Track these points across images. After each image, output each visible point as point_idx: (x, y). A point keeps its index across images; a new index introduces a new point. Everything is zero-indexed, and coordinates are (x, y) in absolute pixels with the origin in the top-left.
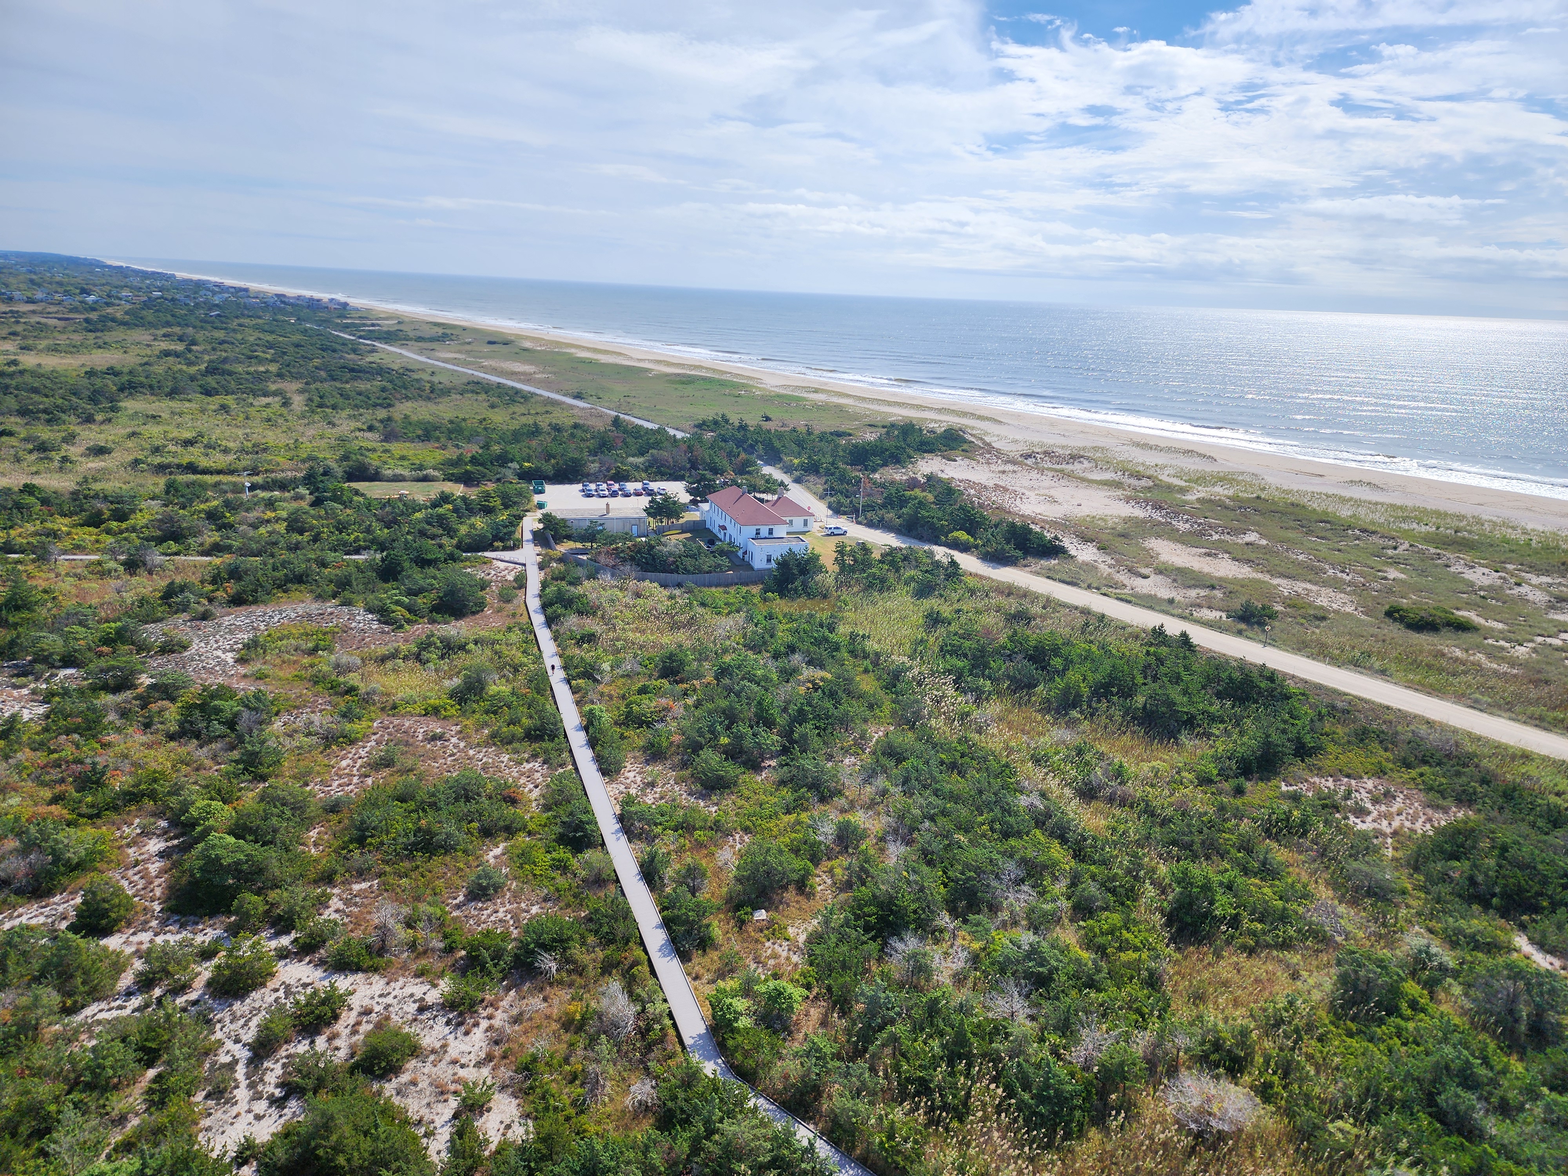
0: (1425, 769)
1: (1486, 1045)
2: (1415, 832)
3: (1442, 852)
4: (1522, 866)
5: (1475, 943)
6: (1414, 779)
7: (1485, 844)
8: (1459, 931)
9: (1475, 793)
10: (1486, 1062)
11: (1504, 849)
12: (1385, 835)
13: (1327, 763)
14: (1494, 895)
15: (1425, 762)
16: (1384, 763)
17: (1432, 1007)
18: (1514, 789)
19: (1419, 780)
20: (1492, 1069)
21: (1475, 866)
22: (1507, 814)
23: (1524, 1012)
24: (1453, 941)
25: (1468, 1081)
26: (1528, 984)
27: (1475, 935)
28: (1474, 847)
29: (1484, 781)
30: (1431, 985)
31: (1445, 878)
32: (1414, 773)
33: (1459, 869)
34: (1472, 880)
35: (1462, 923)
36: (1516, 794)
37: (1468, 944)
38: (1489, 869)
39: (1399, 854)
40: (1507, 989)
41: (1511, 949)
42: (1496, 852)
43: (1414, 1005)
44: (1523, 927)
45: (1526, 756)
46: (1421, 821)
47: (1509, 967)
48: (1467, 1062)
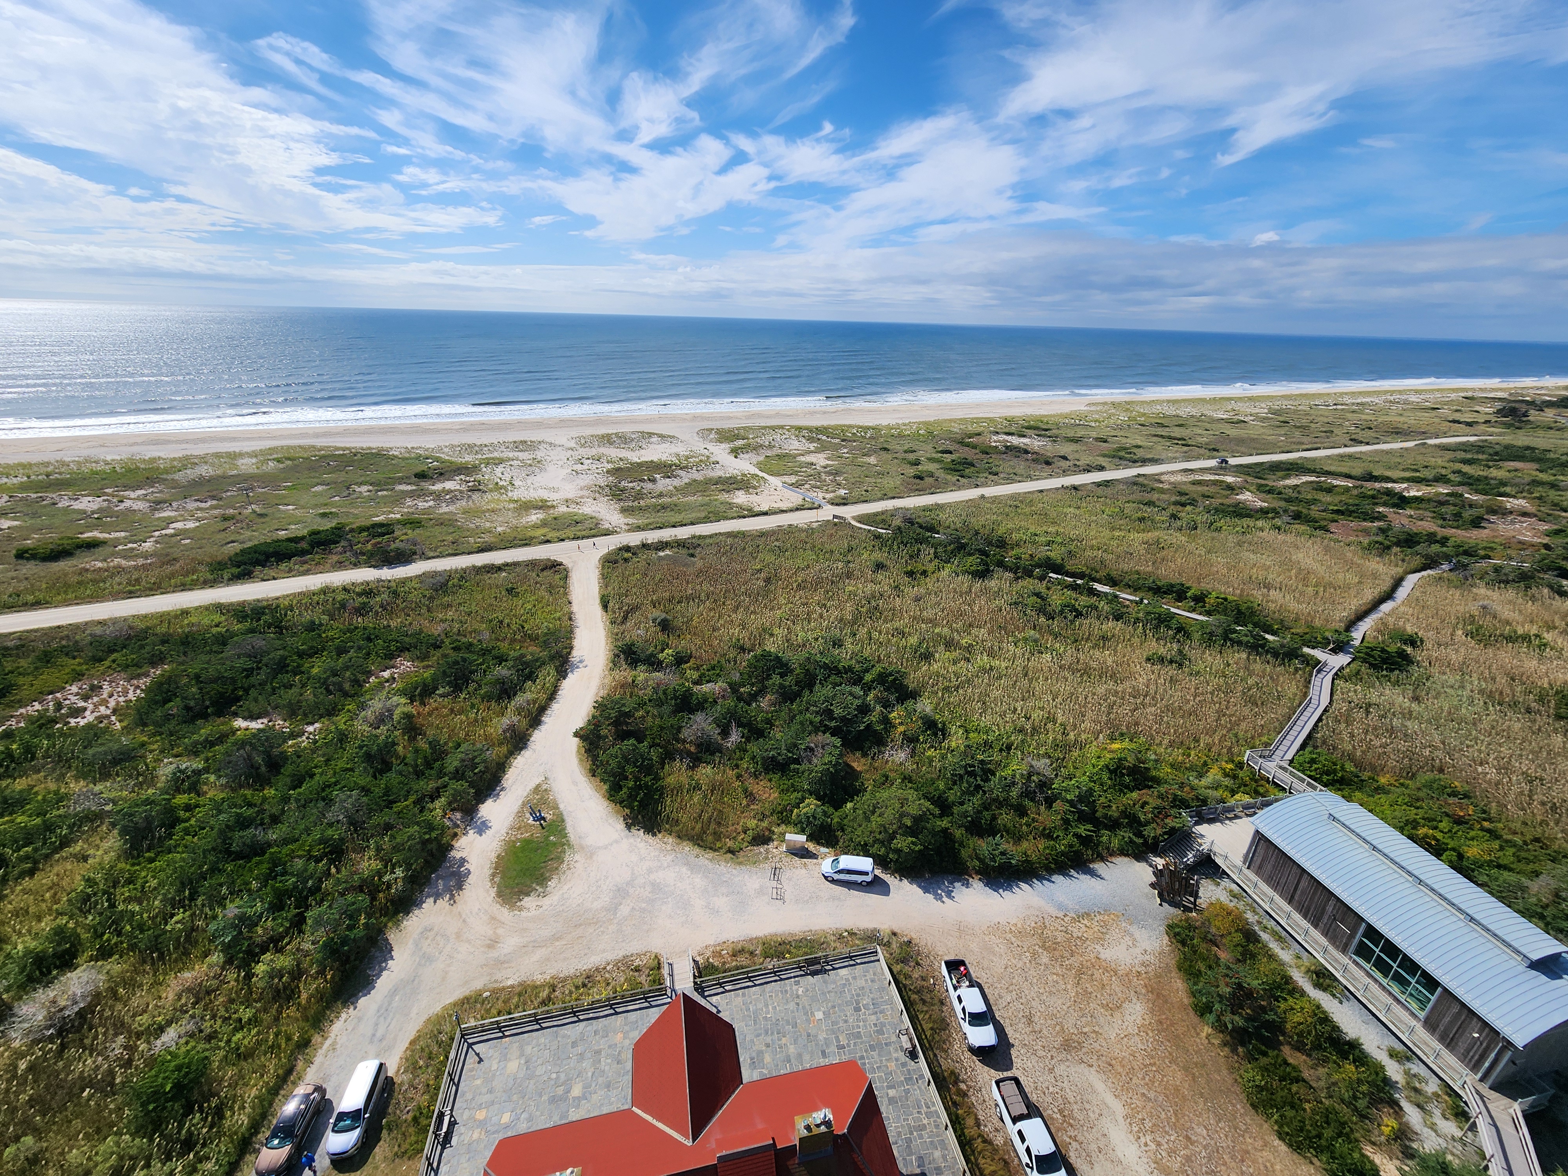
0: (114, 656)
1: (245, 795)
2: (131, 701)
3: (156, 703)
4: (215, 681)
5: (210, 743)
6: (110, 667)
7: (185, 680)
8: (196, 743)
9: (161, 653)
10: (250, 805)
11: (197, 677)
12: (108, 717)
13: (24, 694)
14: (207, 707)
15: (111, 651)
16: (78, 668)
17: (202, 800)
18: (187, 637)
19: (114, 666)
20: (255, 805)
21: (183, 698)
22: (191, 654)
23: (259, 759)
24: (193, 752)
25: (243, 823)
26: (251, 744)
27: (207, 739)
28: (178, 687)
29: (164, 642)
30: (194, 788)
31: (168, 718)
32: (107, 663)
33: (174, 707)
34: (188, 708)
35: (195, 737)
36: (190, 639)
37: (205, 747)
38: (194, 695)
39: (125, 724)
40: (242, 756)
41: (234, 731)
42: (193, 682)
43: (188, 808)
44: (235, 715)
45: (185, 613)
46: (131, 692)
47: (235, 744)
48: (237, 814)
